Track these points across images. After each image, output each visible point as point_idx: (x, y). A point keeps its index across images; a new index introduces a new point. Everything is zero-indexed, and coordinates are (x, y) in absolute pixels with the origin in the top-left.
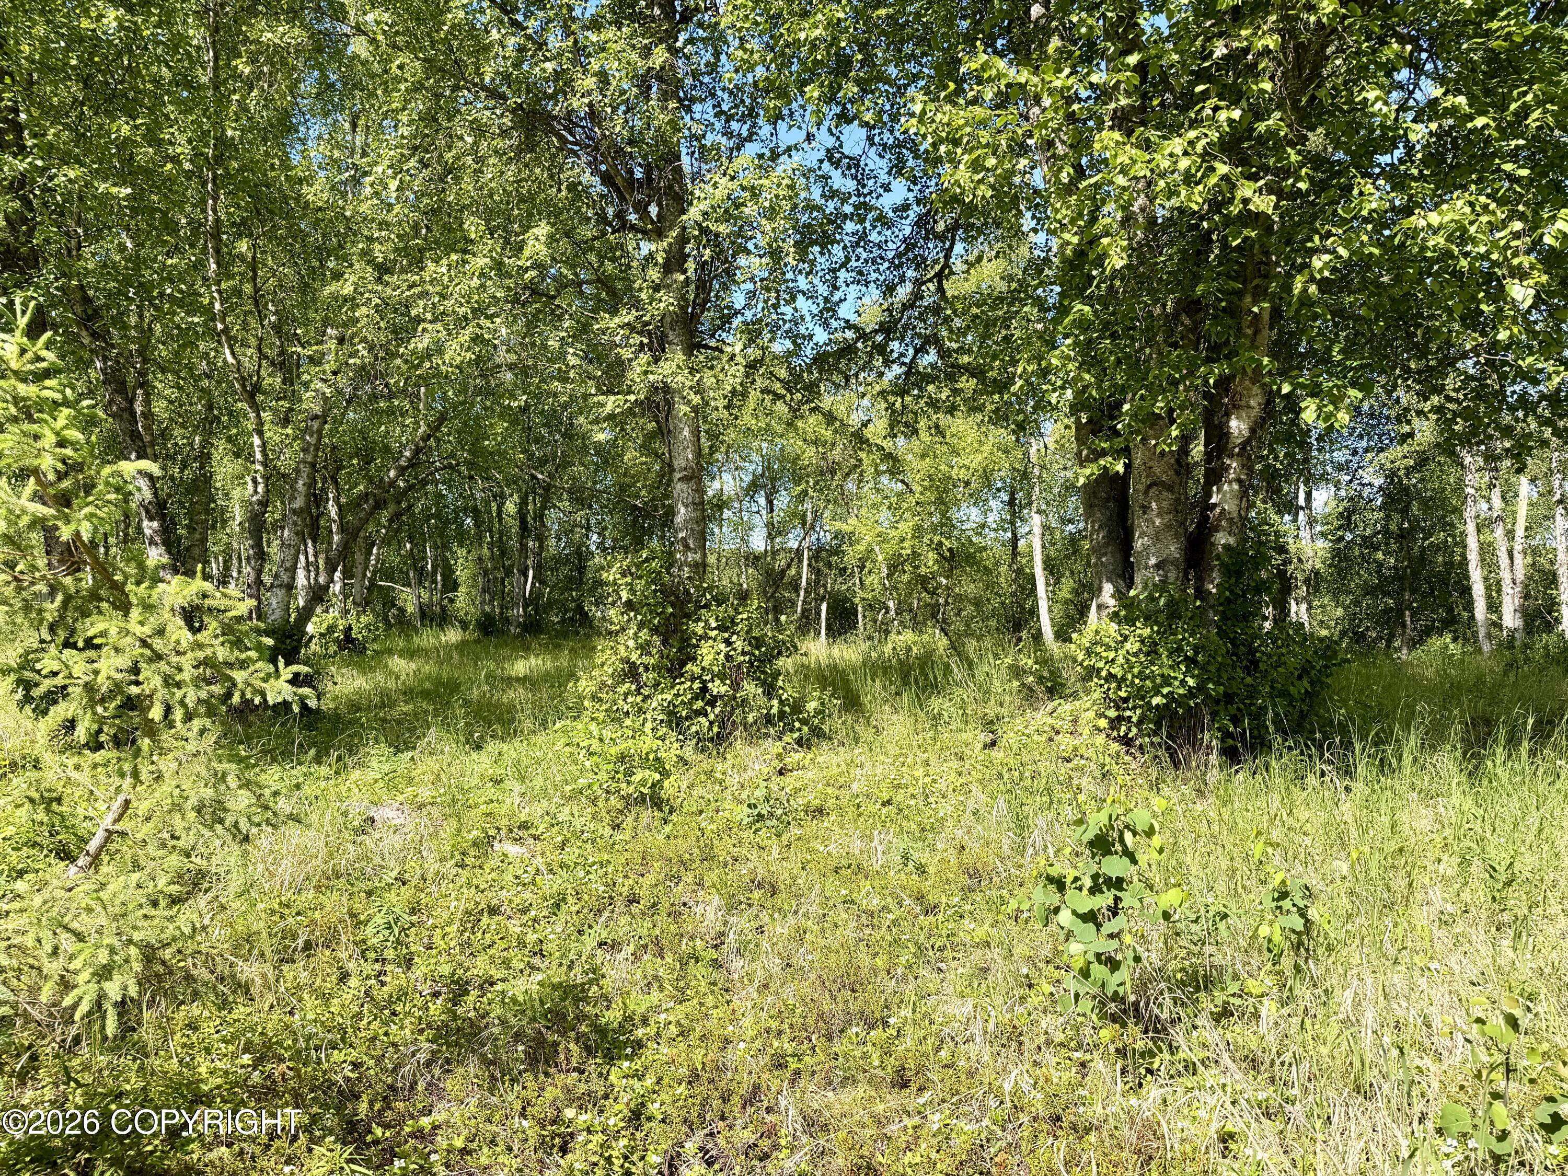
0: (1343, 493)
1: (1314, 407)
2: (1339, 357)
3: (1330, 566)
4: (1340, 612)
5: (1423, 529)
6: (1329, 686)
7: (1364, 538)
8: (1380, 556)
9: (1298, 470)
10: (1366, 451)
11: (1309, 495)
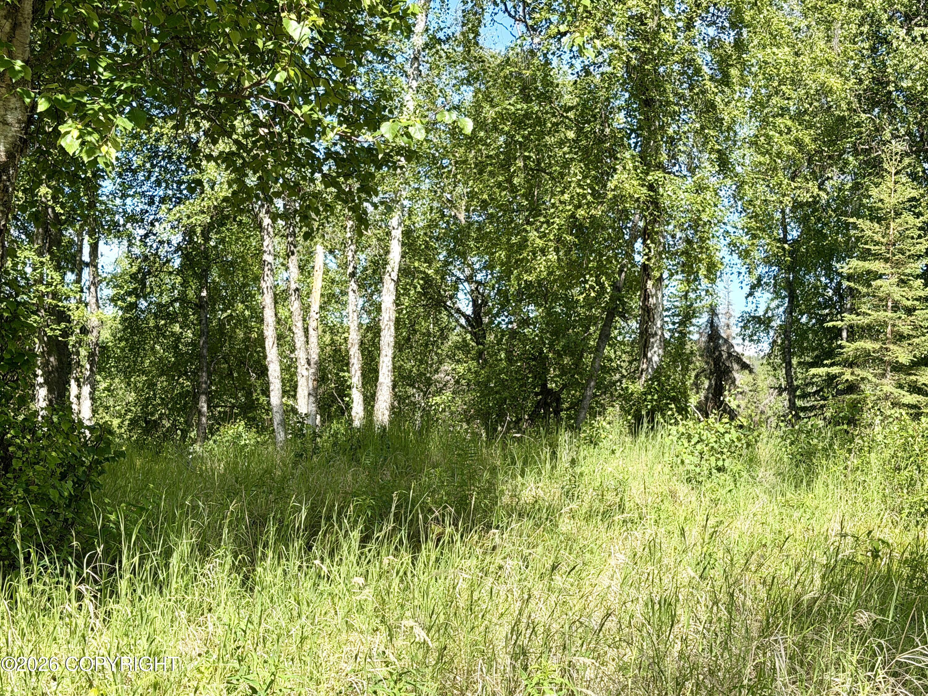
0: (136, 250)
1: (76, 133)
2: (107, 75)
3: (120, 340)
4: (131, 397)
5: (223, 298)
6: (99, 486)
7: (159, 305)
8: (177, 328)
9: (82, 216)
10: (163, 200)
11: (94, 248)
